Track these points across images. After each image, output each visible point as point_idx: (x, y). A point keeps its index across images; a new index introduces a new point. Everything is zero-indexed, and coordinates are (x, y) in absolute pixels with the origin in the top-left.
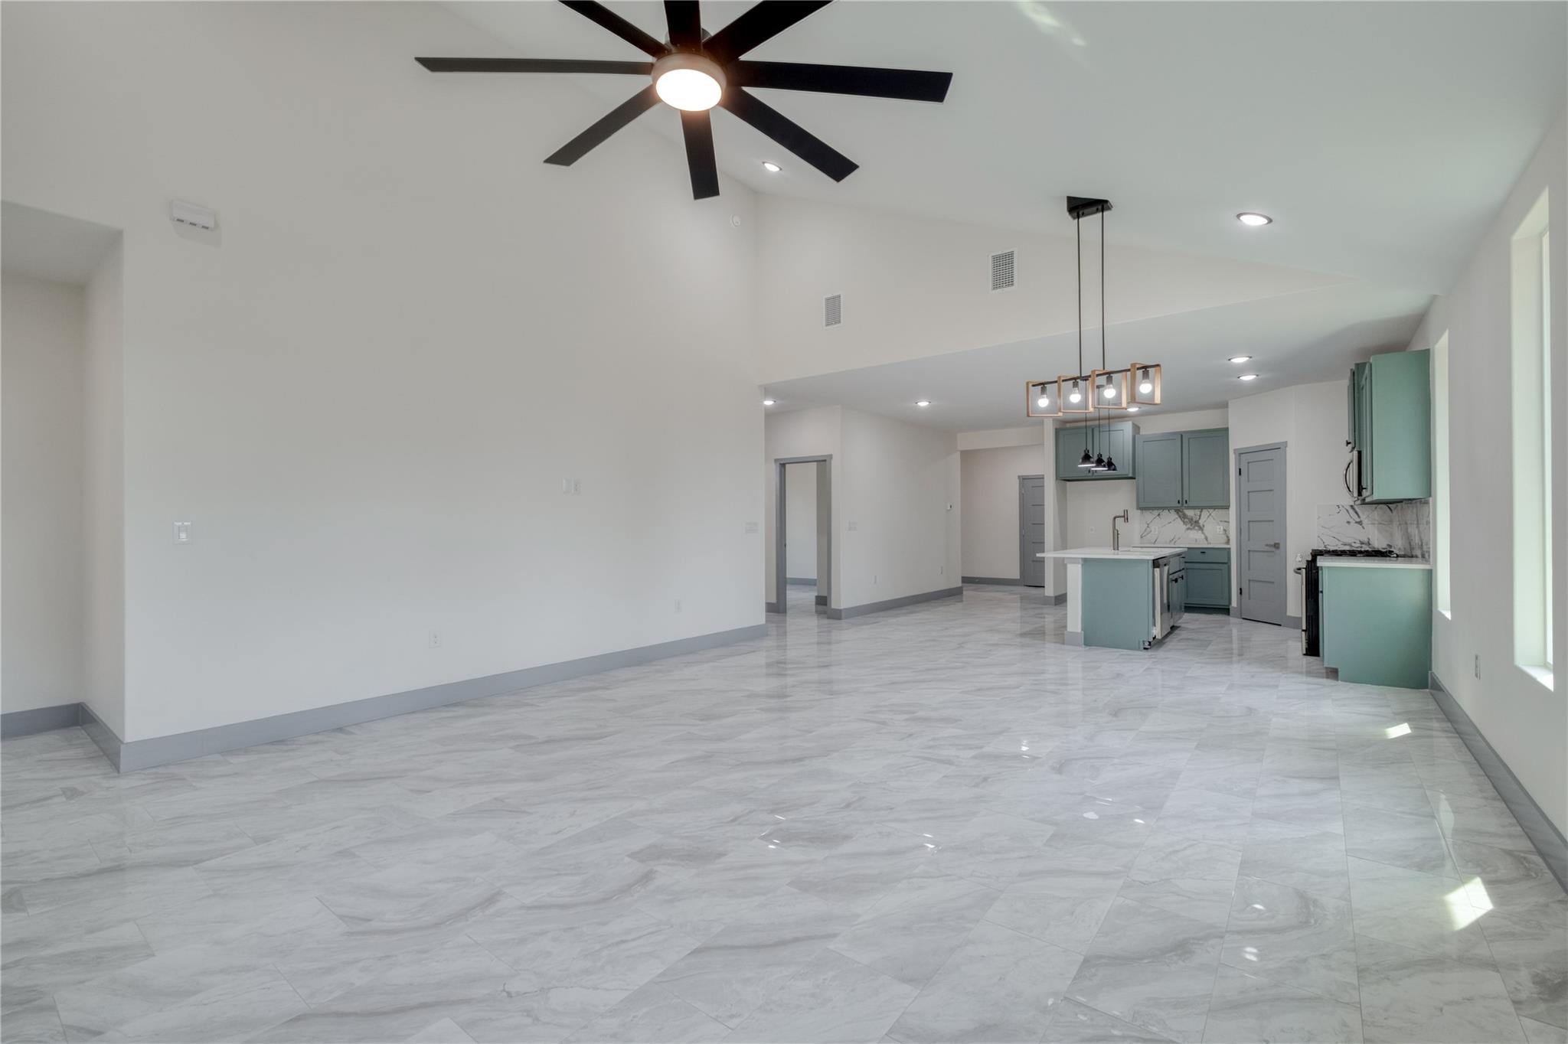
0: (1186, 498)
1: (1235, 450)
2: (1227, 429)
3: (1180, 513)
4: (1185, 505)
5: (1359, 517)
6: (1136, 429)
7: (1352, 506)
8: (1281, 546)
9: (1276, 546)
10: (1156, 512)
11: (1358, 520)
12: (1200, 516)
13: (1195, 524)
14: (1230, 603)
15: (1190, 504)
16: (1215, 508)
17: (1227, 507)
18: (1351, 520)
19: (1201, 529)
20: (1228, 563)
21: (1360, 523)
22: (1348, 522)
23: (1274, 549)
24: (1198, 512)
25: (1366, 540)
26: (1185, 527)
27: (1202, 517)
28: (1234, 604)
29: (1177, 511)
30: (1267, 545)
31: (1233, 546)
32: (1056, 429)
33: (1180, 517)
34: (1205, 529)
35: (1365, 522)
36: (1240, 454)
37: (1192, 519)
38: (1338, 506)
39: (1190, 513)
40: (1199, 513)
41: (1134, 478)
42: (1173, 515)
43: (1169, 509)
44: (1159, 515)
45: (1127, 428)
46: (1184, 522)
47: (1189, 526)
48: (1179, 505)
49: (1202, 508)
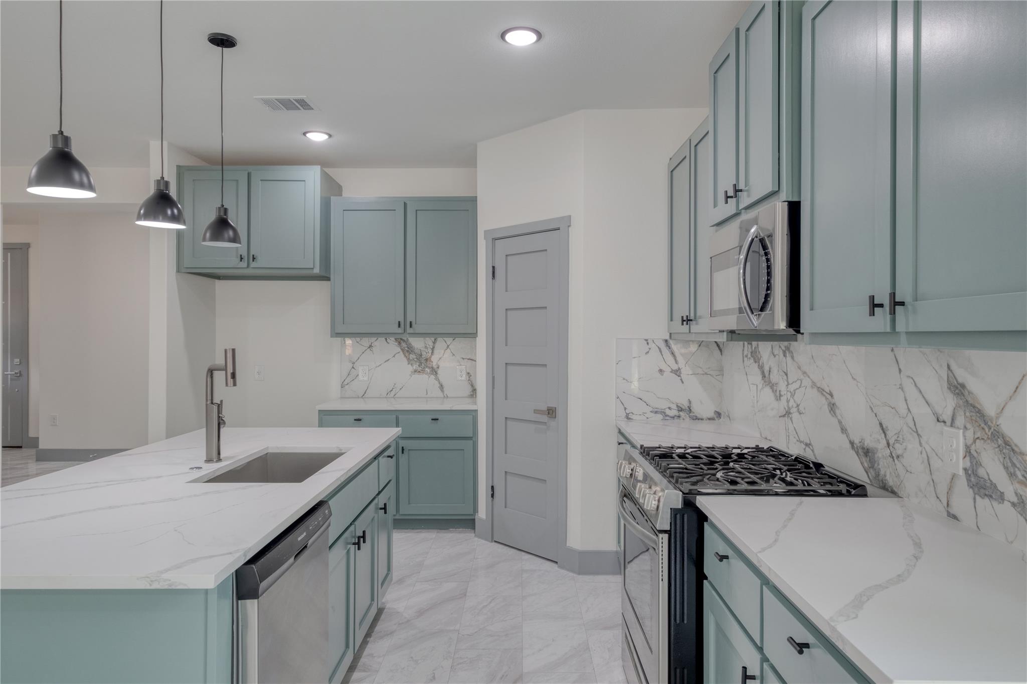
0: (410, 317)
1: (485, 232)
2: (473, 200)
3: (404, 345)
4: (409, 330)
5: (676, 362)
6: (332, 187)
7: (666, 341)
8: (559, 412)
9: (551, 412)
10: (366, 342)
11: (675, 367)
12: (433, 349)
13: (423, 363)
14: (475, 510)
15: (418, 328)
16: (454, 335)
17: (474, 335)
18: (664, 367)
19: (434, 371)
20: (472, 438)
21: (677, 372)
22: (661, 371)
23: (545, 418)
24: (429, 341)
25: (685, 404)
26: (410, 368)
27: (436, 351)
28: (482, 513)
29: (399, 341)
30: (536, 411)
31: (481, 405)
32: (179, 167)
33: (403, 350)
34: (439, 372)
35: (686, 371)
36: (495, 239)
37: (421, 355)
38: (646, 340)
39: (417, 343)
40: (431, 344)
41: (328, 279)
42: (393, 347)
43: (386, 335)
44: (370, 346)
45: (312, 176)
46: (408, 359)
47: (416, 366)
48: (400, 331)
49: (436, 336)
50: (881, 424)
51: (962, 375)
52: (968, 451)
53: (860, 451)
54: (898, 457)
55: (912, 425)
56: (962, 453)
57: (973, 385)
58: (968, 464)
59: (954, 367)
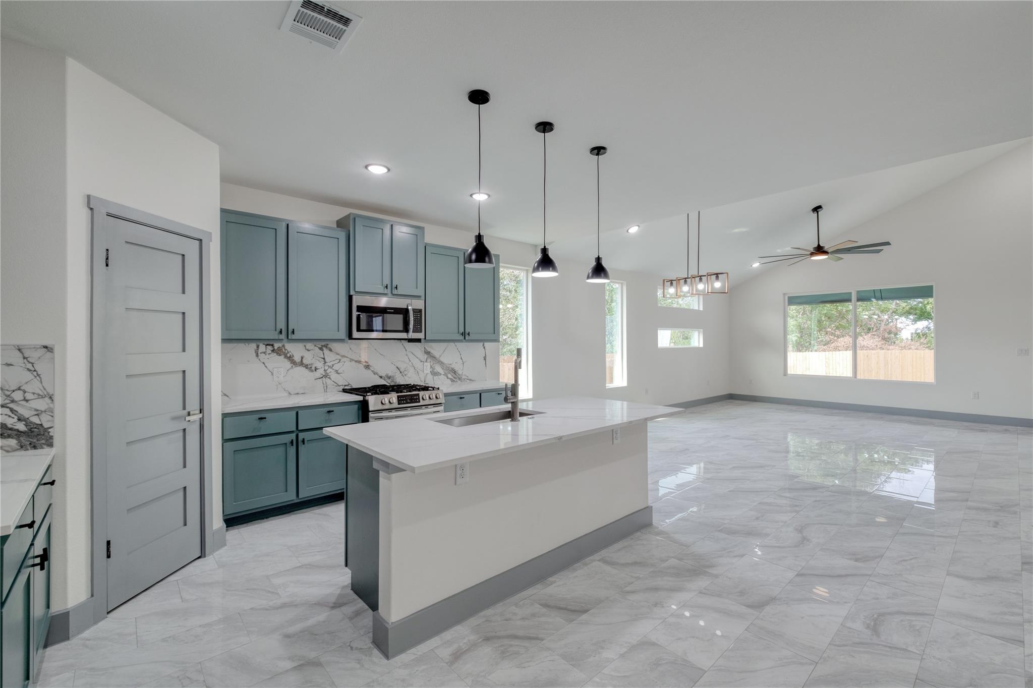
50: (397, 367)
51: (429, 349)
52: (431, 367)
53: (386, 378)
54: (405, 375)
55: (411, 365)
56: (429, 367)
57: (432, 351)
58: (431, 370)
59: (426, 348)
